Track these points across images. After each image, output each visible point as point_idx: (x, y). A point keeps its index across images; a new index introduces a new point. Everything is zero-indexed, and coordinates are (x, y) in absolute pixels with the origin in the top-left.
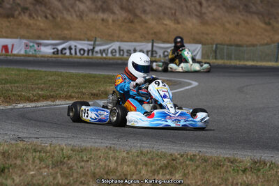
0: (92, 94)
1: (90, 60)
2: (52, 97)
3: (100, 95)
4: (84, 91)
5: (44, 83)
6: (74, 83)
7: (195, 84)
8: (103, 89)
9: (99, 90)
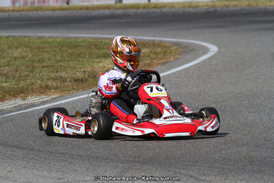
0: (75, 80)
1: (66, 13)
2: (22, 92)
3: (86, 80)
4: (64, 74)
5: (8, 65)
6: (49, 60)
7: (214, 49)
8: (89, 69)
9: (85, 72)
